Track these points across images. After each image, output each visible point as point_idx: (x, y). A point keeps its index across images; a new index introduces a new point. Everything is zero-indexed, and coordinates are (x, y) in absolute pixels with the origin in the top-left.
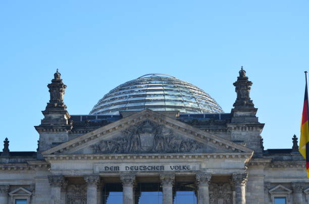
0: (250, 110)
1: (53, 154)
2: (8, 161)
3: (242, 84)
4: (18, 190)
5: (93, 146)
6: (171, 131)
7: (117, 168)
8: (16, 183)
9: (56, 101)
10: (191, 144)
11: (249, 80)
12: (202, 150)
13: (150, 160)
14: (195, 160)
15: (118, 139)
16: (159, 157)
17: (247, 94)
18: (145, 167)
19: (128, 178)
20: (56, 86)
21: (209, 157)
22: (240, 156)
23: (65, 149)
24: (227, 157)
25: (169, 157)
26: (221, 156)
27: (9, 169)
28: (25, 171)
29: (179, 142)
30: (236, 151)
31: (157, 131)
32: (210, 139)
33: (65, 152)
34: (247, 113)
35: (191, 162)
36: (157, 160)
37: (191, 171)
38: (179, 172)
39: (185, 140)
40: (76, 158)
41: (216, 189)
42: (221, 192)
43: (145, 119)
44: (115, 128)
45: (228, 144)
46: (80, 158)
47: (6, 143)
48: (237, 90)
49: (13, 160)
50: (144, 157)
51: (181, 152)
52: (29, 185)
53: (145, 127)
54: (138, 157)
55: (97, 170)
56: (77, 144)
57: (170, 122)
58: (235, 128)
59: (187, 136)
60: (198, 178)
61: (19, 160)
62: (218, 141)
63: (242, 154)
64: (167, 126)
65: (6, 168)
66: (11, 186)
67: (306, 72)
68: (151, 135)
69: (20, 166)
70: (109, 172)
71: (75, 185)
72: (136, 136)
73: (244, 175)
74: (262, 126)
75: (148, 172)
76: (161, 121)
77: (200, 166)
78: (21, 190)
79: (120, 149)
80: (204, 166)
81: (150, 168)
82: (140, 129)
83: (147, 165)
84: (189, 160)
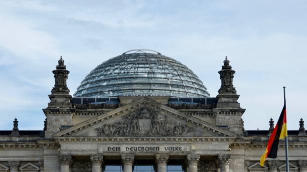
0: (233, 97)
1: (63, 136)
2: (17, 139)
3: (227, 73)
4: (27, 165)
5: (97, 129)
6: (166, 117)
7: (119, 149)
8: (25, 159)
9: (60, 86)
10: (183, 128)
11: (232, 69)
12: (192, 133)
13: (147, 142)
14: (186, 142)
15: (119, 124)
16: (156, 140)
17: (231, 82)
18: (143, 148)
19: (128, 157)
20: (61, 72)
21: (198, 140)
22: (225, 140)
23: (73, 132)
24: (214, 140)
25: (164, 140)
26: (209, 140)
27: (20, 147)
28: (34, 148)
29: (172, 127)
30: (222, 135)
31: (154, 117)
32: (200, 125)
33: (74, 134)
34: (231, 100)
35: (183, 144)
36: (153, 142)
37: (183, 152)
38: (173, 152)
39: (178, 125)
40: (83, 140)
41: (203, 167)
42: (207, 169)
43: (143, 106)
44: (117, 114)
45: (215, 129)
46: (86, 140)
47: (16, 123)
48: (222, 78)
49: (22, 138)
50: (142, 140)
51: (174, 135)
52: (37, 162)
53: (143, 113)
54: (137, 139)
55: (101, 150)
56: (84, 127)
57: (164, 109)
58: (220, 113)
59: (179, 122)
60: (189, 158)
61: (28, 139)
62: (206, 126)
63: (227, 138)
64: (162, 112)
65: (17, 146)
66: (20, 161)
67: (284, 87)
68: (148, 120)
69: (30, 144)
70: (112, 152)
71: (80, 162)
72: (135, 121)
73: (229, 156)
74: (243, 111)
75: (145, 152)
76: (157, 108)
77: (191, 147)
78: (30, 165)
79: (121, 132)
80: (193, 148)
81: (147, 149)
82: (139, 114)
83: (145, 146)
84: (181, 143)
